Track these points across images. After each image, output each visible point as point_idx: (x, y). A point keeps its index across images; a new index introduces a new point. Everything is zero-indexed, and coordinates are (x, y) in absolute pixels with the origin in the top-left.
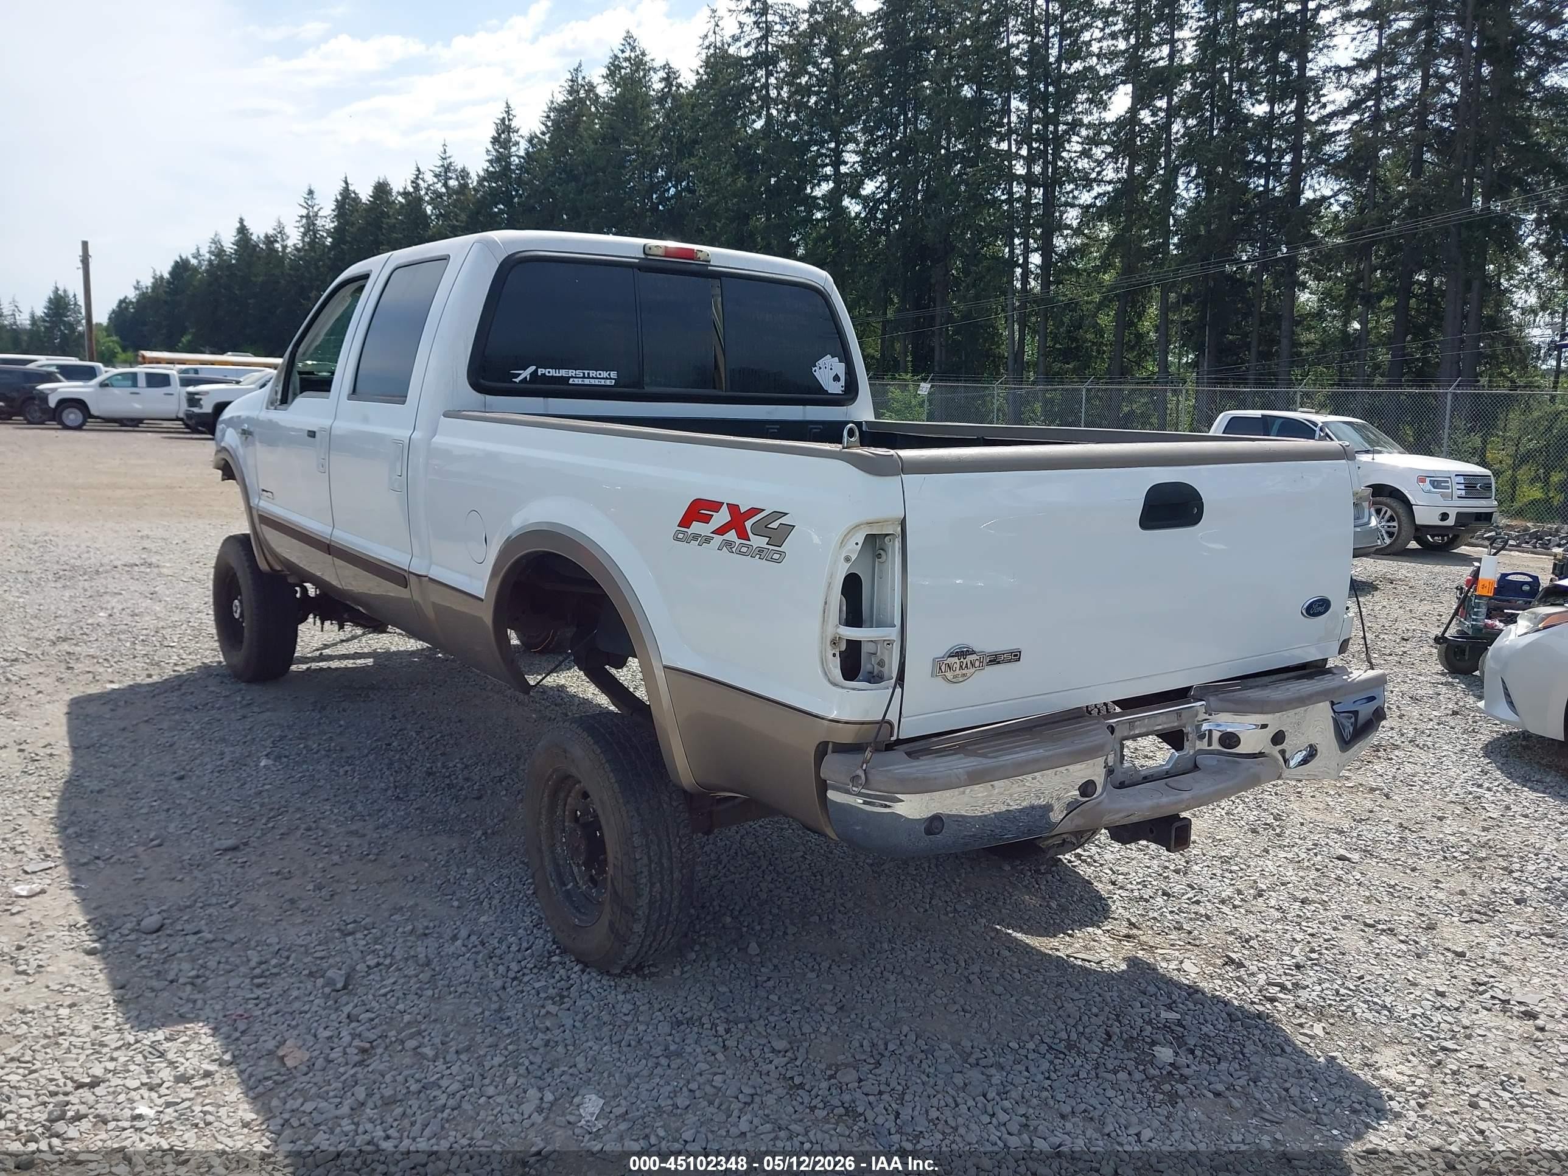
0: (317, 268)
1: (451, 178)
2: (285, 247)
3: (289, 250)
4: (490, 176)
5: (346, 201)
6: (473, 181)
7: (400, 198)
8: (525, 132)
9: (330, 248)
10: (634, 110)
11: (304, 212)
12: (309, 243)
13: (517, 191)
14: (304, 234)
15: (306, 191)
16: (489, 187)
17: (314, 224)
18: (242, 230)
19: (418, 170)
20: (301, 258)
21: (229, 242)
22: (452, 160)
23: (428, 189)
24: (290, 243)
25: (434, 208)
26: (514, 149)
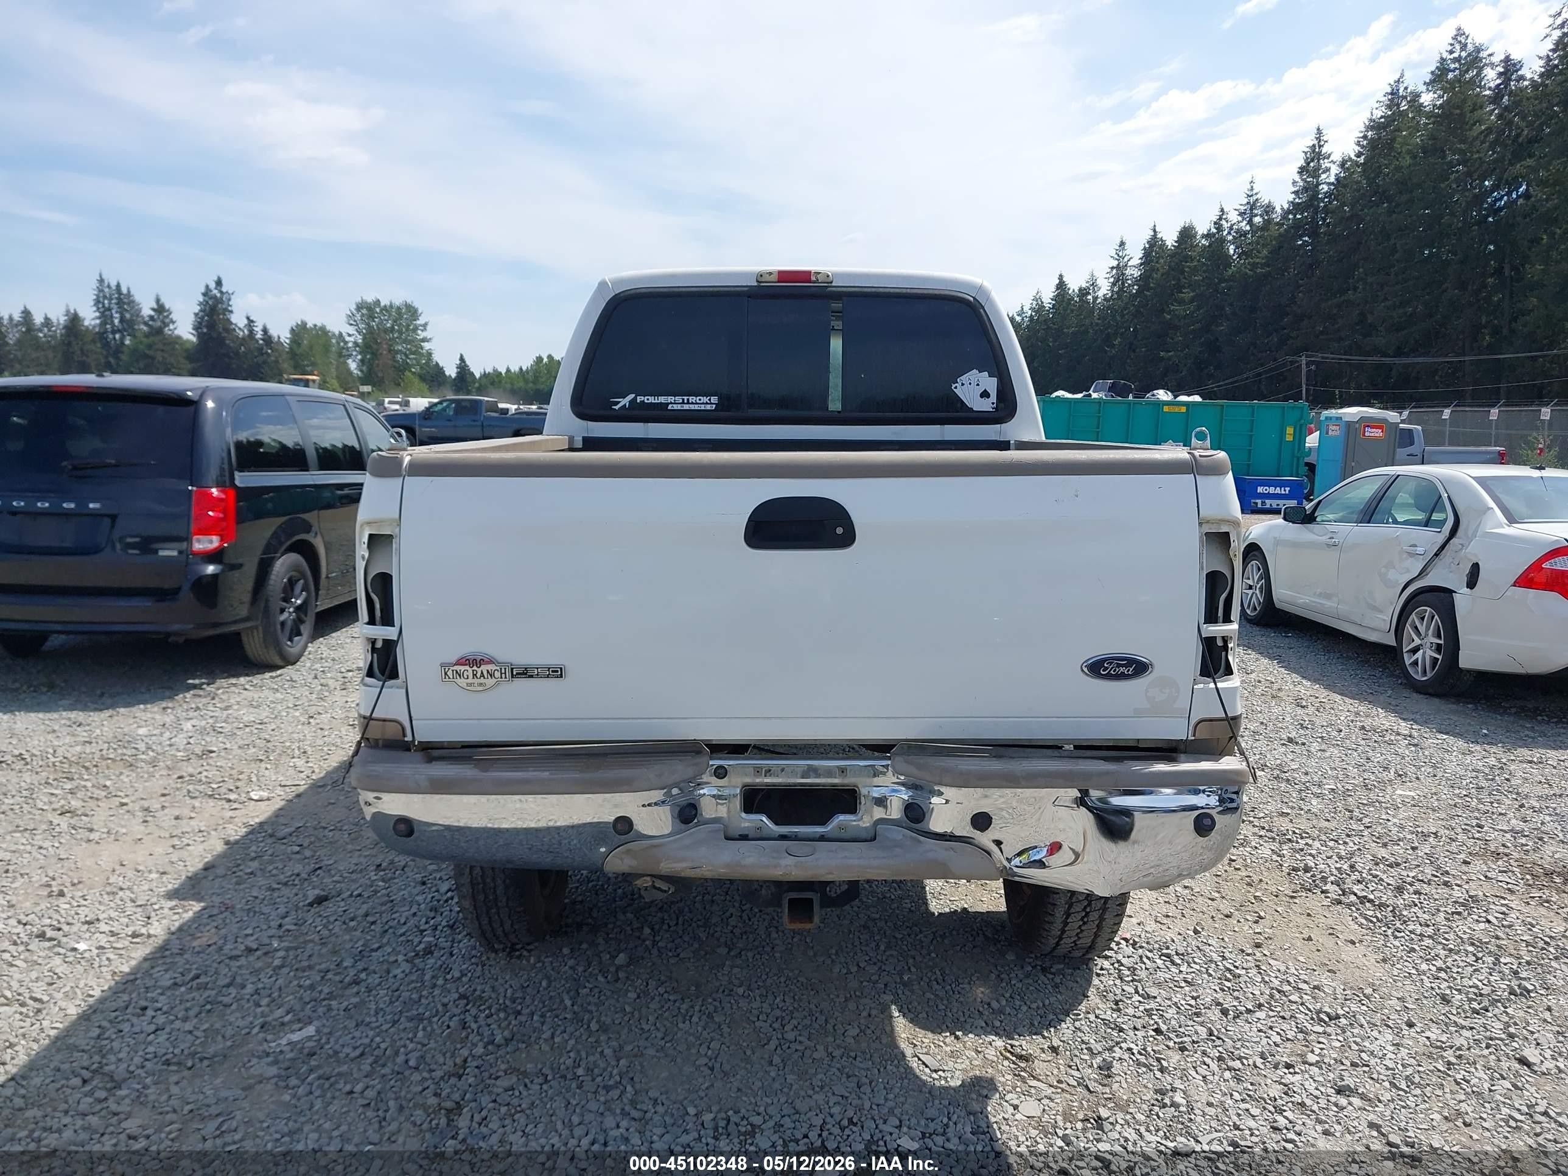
0: (1123, 316)
1: (1256, 215)
2: (1095, 298)
3: (1099, 300)
4: (1296, 207)
5: (1154, 246)
6: (1277, 217)
7: (1204, 242)
8: (1337, 157)
9: (1135, 296)
10: (1462, 115)
11: (1115, 263)
12: (1117, 293)
13: (1324, 219)
14: (1114, 284)
15: (1118, 243)
16: (1295, 218)
17: (1123, 274)
18: (1061, 285)
19: (1222, 210)
20: (1108, 308)
21: (1048, 297)
22: (1259, 196)
23: (1231, 228)
24: (1100, 294)
25: (1237, 247)
26: (1323, 176)
